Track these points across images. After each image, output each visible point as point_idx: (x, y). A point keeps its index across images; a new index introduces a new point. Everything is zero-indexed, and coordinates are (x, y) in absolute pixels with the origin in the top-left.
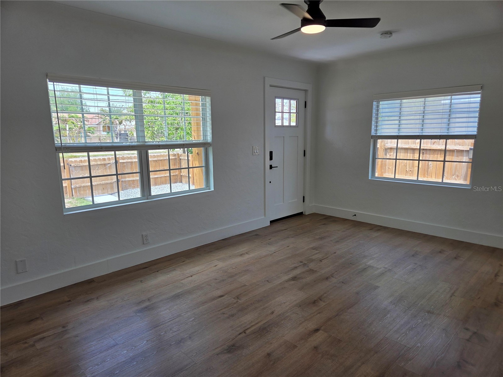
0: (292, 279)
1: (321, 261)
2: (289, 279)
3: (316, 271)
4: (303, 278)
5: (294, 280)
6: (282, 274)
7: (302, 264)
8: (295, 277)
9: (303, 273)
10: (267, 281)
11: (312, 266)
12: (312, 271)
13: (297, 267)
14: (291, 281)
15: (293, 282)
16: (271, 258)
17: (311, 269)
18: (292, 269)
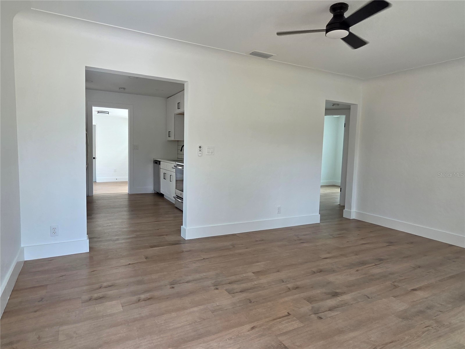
0: (338, 294)
1: (289, 314)
2: (341, 296)
3: (305, 299)
4: (325, 293)
5: (336, 293)
6: (352, 303)
7: (320, 315)
8: (334, 296)
9: (322, 300)
10: (369, 298)
11: (306, 308)
12: (310, 300)
13: (330, 310)
14: (340, 293)
15: (337, 291)
16: (372, 339)
17: (310, 303)
18: (336, 308)
